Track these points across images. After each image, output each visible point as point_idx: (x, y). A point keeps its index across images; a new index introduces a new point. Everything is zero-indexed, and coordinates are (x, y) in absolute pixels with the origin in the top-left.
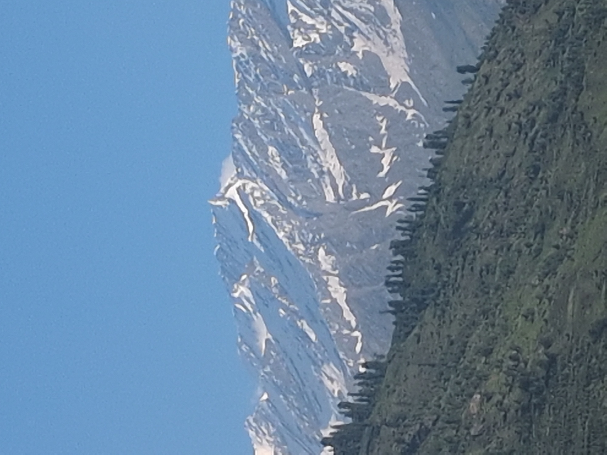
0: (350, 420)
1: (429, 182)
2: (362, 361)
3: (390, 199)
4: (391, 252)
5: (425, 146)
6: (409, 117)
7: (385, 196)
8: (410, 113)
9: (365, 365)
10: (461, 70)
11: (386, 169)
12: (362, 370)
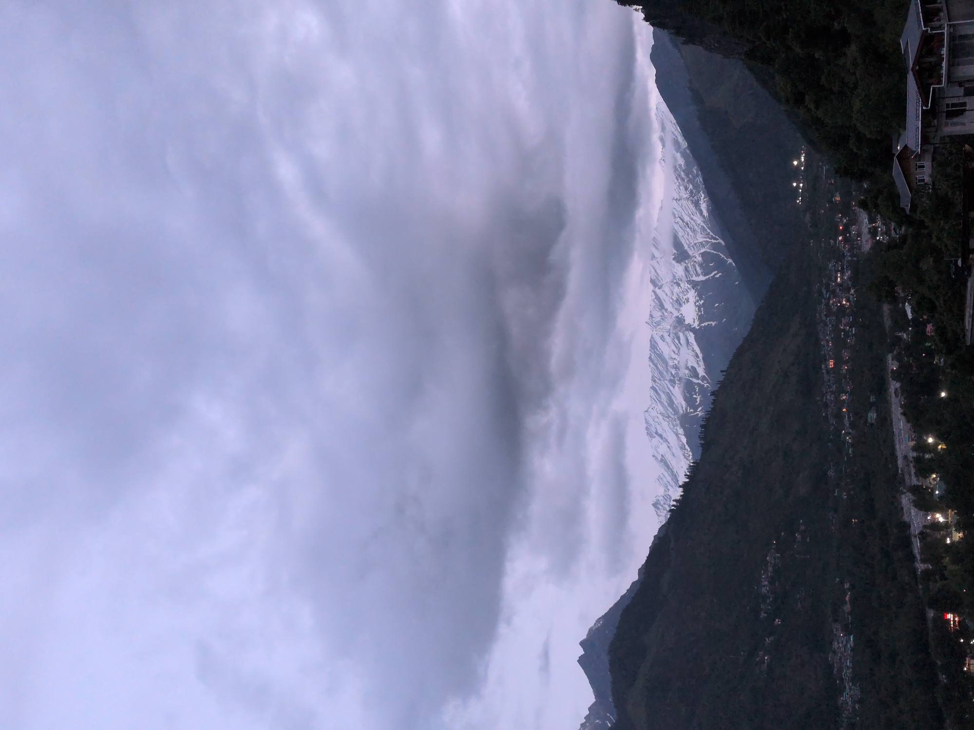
0: (688, 480)
1: (712, 406)
2: (692, 461)
3: (700, 411)
4: (700, 428)
5: (711, 395)
6: (705, 386)
7: (698, 410)
8: (706, 385)
9: (692, 463)
10: (722, 371)
11: (698, 402)
12: (692, 464)
